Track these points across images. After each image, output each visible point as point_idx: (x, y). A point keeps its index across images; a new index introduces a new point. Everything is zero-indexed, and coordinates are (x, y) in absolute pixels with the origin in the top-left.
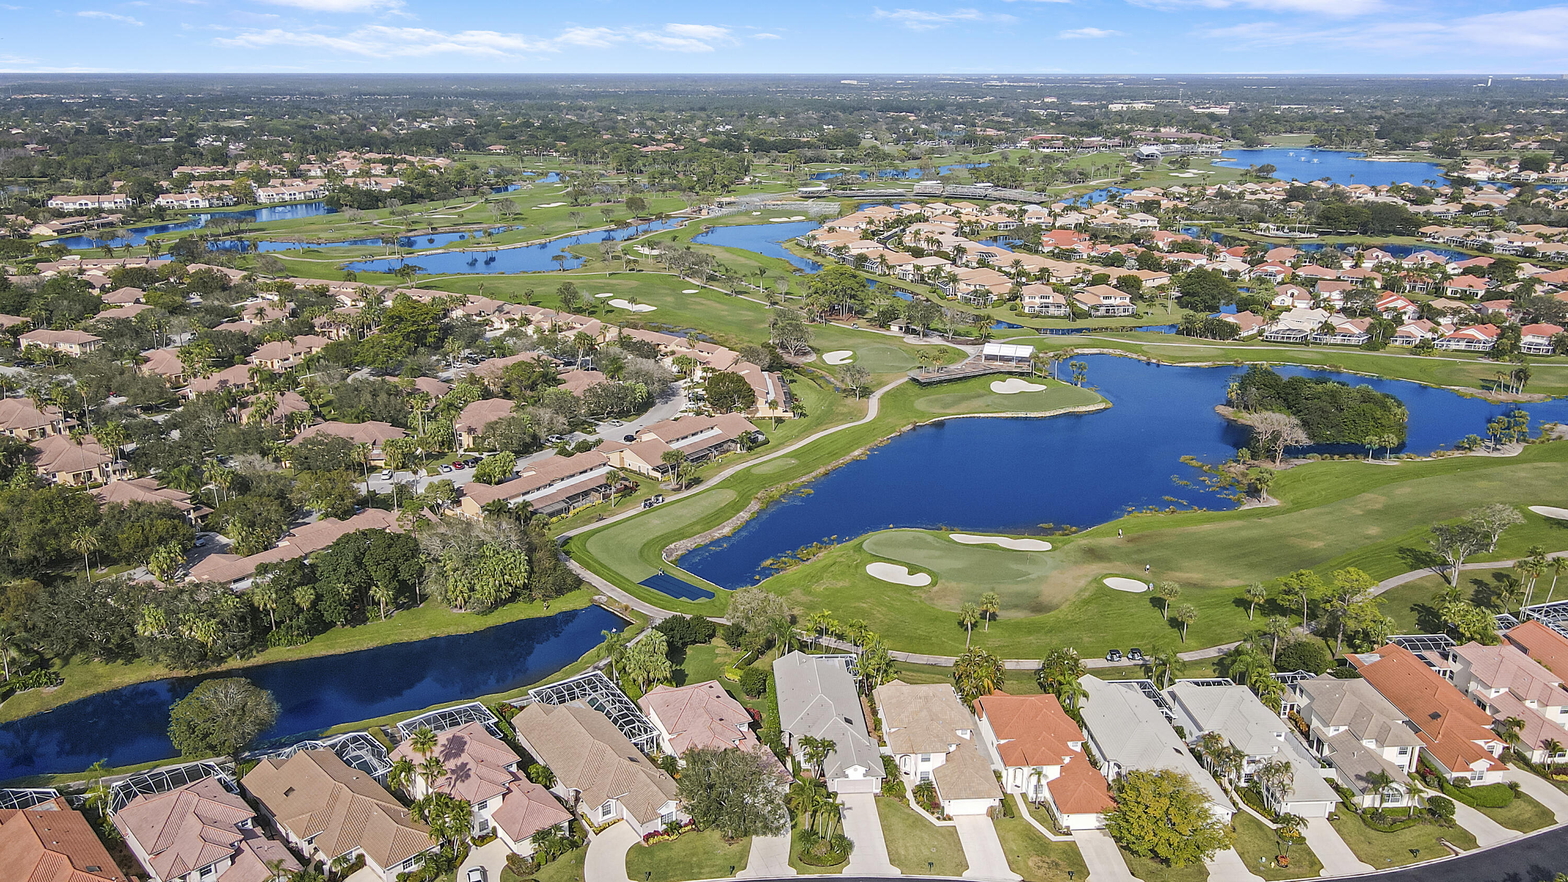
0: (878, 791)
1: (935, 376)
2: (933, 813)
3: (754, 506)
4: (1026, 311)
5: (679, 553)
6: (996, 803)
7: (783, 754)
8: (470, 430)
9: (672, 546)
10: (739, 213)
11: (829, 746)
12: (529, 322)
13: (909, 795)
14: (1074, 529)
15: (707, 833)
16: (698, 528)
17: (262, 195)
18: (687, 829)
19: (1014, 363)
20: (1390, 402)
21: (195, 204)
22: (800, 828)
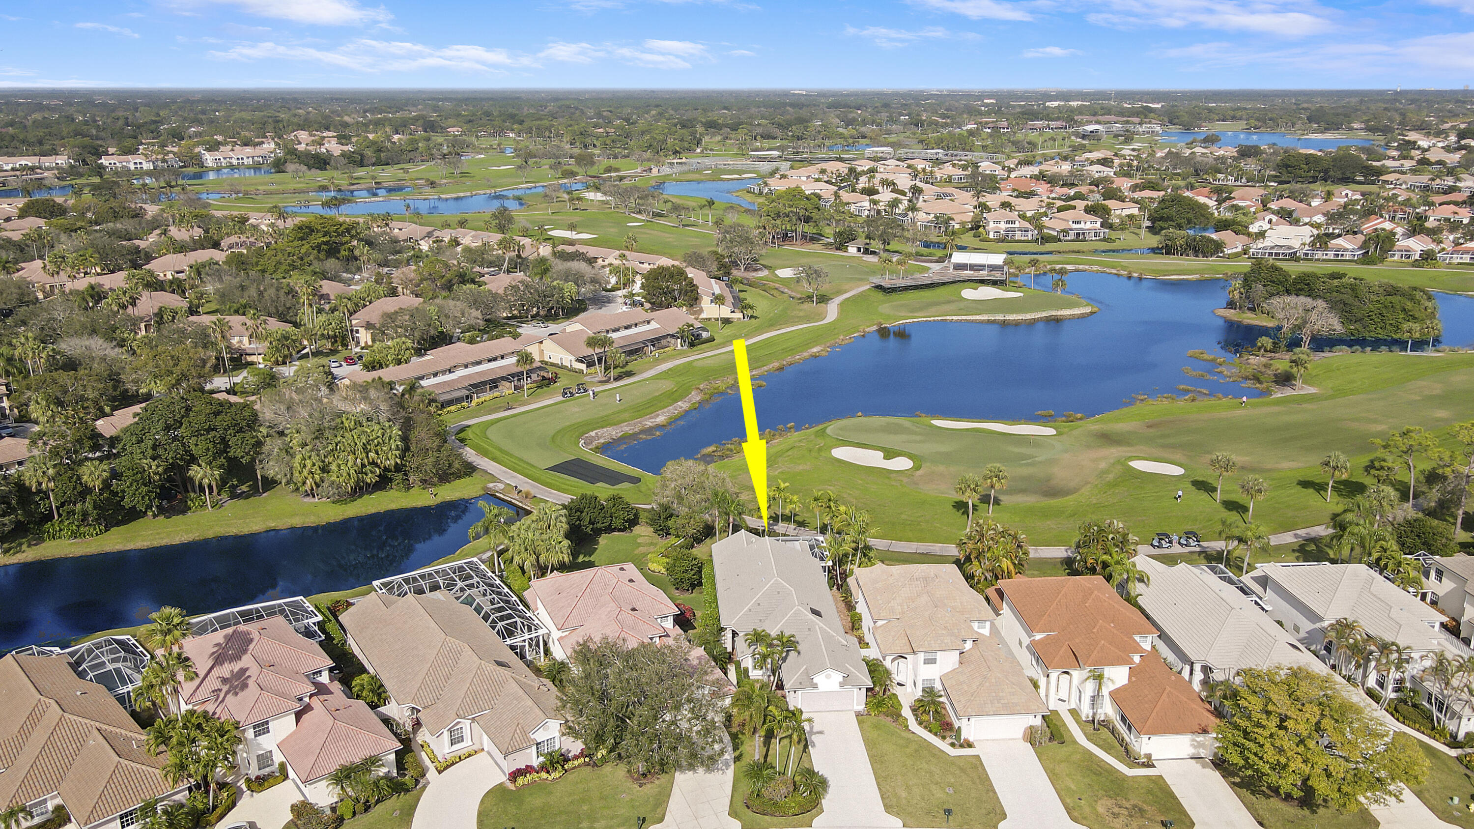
0: (861, 707)
1: (901, 283)
2: (944, 738)
3: (695, 397)
4: (991, 236)
5: (602, 441)
6: (1038, 722)
7: (724, 660)
8: (369, 326)
9: (593, 434)
10: (690, 171)
11: (789, 644)
12: (458, 244)
13: (907, 712)
14: (1079, 415)
15: (608, 768)
16: (626, 415)
17: (209, 159)
18: (576, 763)
19: (985, 273)
20: (1418, 295)
21: (139, 166)
22: (746, 760)
